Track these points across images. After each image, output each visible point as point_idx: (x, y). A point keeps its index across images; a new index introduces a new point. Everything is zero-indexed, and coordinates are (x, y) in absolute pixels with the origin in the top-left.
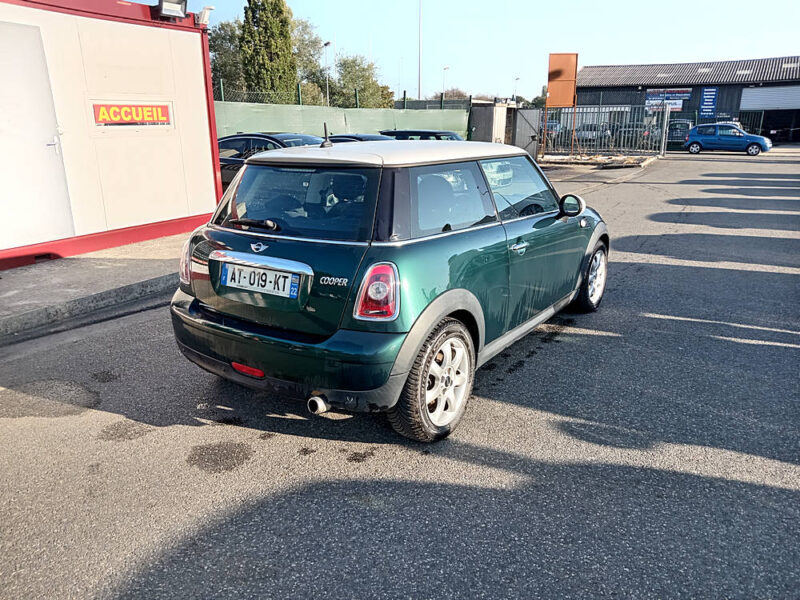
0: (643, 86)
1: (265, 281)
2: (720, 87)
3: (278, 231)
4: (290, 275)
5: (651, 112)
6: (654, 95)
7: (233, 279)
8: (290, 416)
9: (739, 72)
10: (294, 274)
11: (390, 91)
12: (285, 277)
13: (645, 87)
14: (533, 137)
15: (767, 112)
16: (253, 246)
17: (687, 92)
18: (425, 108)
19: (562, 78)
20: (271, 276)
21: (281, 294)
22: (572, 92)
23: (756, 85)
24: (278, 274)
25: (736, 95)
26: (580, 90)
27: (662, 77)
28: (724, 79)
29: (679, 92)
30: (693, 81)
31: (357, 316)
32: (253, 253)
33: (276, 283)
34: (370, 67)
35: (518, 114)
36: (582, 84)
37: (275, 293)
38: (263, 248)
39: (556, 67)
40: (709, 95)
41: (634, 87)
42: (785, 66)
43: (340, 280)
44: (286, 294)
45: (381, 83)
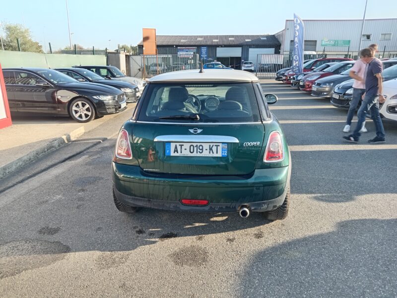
0: (176, 46)
1: (202, 149)
2: (208, 46)
3: (201, 121)
4: (220, 144)
5: (190, 58)
6: (182, 50)
7: (176, 151)
8: (197, 224)
9: (214, 40)
10: (223, 143)
11: (39, 45)
12: (217, 146)
13: (177, 46)
14: (139, 70)
15: (231, 57)
16: (192, 131)
17: (195, 49)
18: (81, 54)
19: (149, 41)
20: (206, 146)
21: (215, 155)
22: (155, 48)
23: (222, 46)
24: (211, 144)
25: (214, 51)
26: (158, 46)
27: (183, 41)
28: (209, 43)
29: (191, 49)
30: (197, 44)
31: (265, 161)
32: (192, 134)
33: (211, 149)
34: (26, 31)
35: (131, 58)
36: (159, 43)
37: (211, 155)
38: (199, 131)
39: (146, 35)
40: (204, 50)
41: (172, 46)
42: (230, 39)
43: (255, 143)
44: (219, 155)
45: (34, 40)
